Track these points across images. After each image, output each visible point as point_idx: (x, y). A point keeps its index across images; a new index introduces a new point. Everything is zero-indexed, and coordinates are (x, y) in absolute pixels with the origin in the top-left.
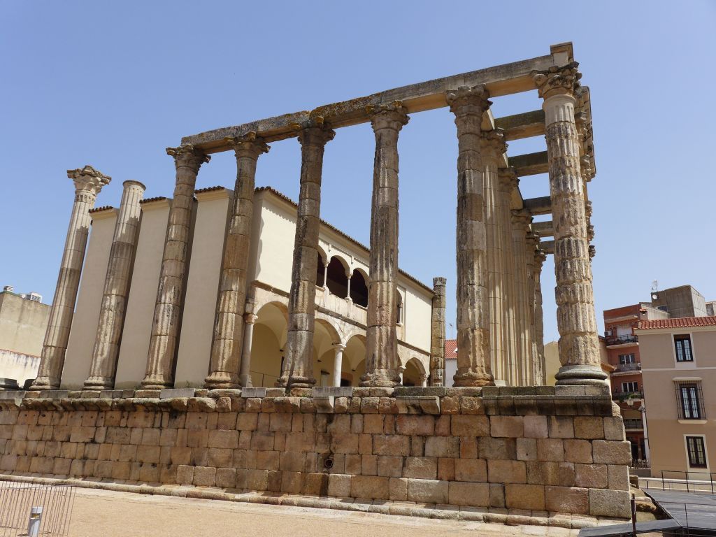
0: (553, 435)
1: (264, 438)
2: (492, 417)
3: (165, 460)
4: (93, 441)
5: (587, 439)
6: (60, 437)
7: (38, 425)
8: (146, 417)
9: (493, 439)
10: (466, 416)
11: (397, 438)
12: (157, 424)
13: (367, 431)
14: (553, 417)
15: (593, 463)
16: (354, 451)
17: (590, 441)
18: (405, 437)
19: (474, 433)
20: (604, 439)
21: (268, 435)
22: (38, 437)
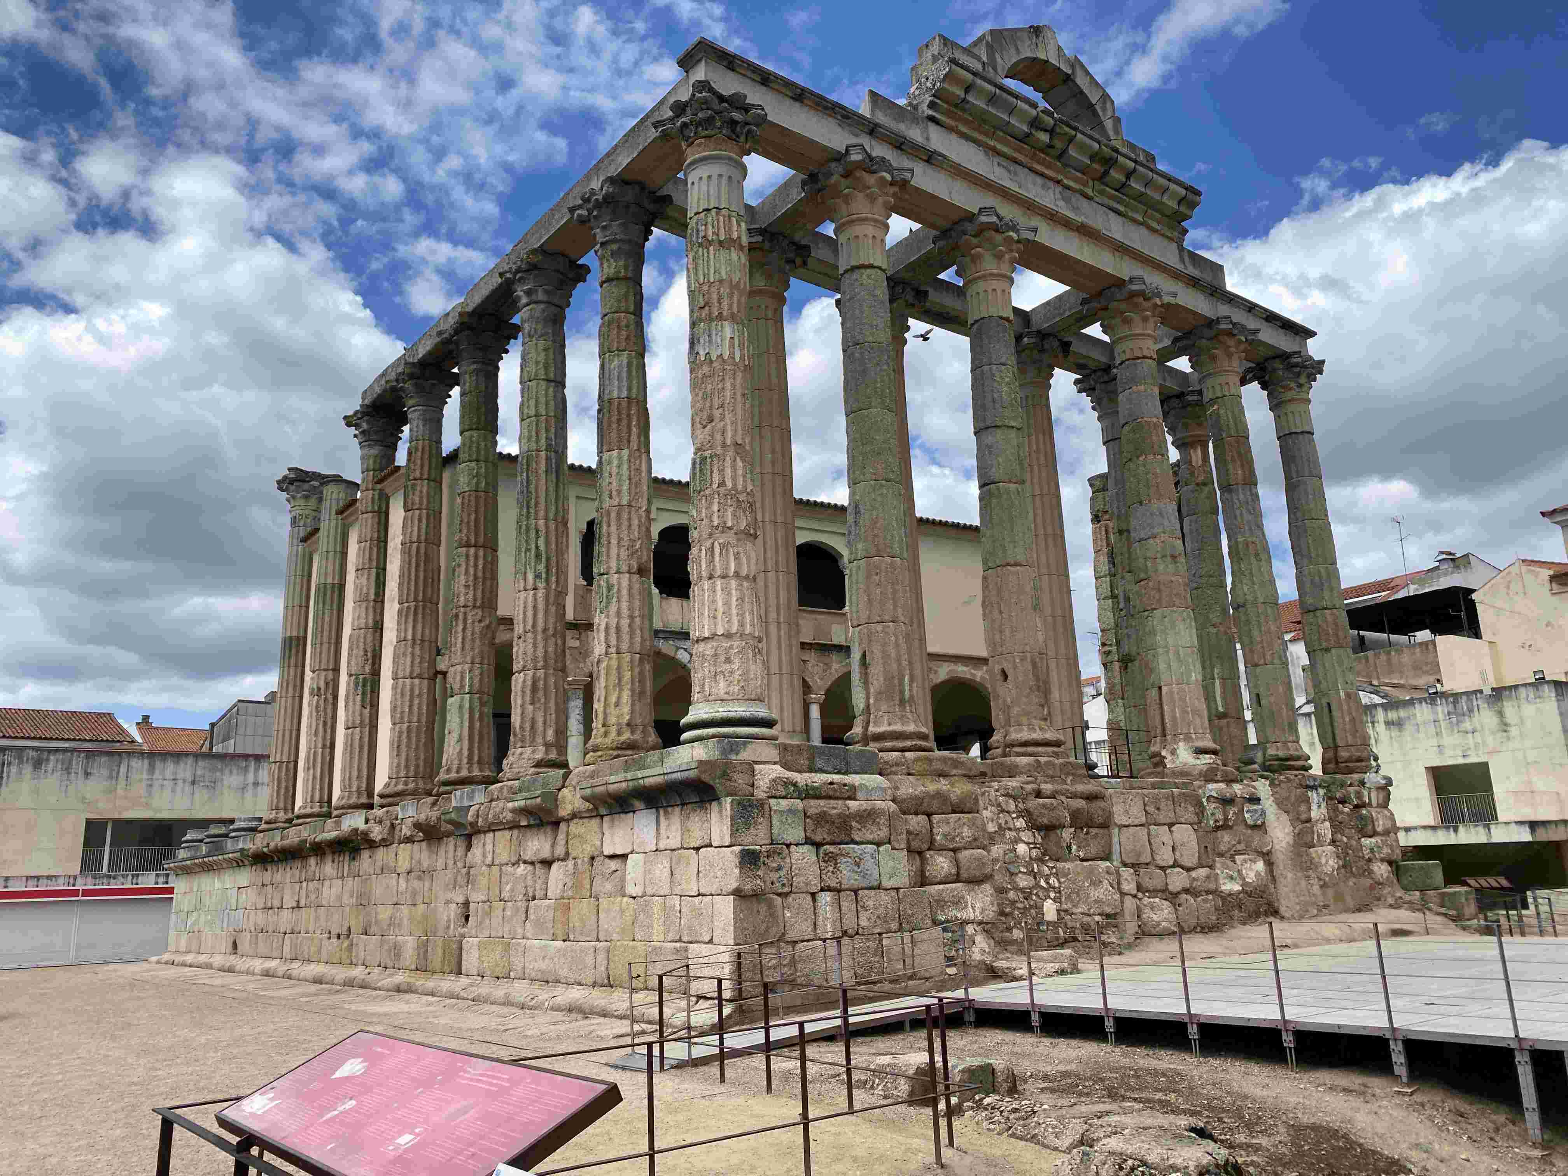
0: (662, 846)
1: (416, 884)
2: (605, 818)
3: (345, 931)
4: (298, 907)
5: (694, 848)
6: (276, 903)
7: (263, 885)
8: (333, 861)
9: (607, 860)
10: (581, 821)
11: (522, 869)
12: (340, 875)
13: (497, 862)
14: (661, 812)
15: (699, 895)
16: (484, 898)
17: (697, 849)
18: (530, 868)
19: (588, 850)
20: (710, 846)
21: (419, 878)
22: (262, 906)
